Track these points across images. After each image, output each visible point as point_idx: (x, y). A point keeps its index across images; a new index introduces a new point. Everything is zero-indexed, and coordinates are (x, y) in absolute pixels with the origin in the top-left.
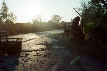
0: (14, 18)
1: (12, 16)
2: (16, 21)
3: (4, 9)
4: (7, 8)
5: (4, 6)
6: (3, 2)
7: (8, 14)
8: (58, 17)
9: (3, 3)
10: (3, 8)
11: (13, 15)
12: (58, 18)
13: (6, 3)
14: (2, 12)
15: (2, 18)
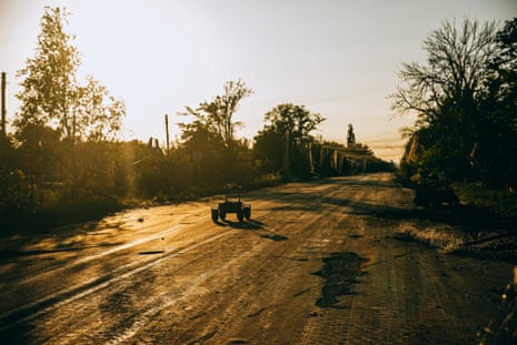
0: (109, 114)
1: (96, 100)
2: (117, 128)
3: (51, 57)
4: (68, 53)
5: (53, 43)
6: (48, 18)
7: (72, 87)
8: (301, 116)
9: (45, 21)
10: (46, 52)
11: (104, 97)
12: (302, 123)
13: (62, 22)
14: (40, 75)
15: (39, 108)
